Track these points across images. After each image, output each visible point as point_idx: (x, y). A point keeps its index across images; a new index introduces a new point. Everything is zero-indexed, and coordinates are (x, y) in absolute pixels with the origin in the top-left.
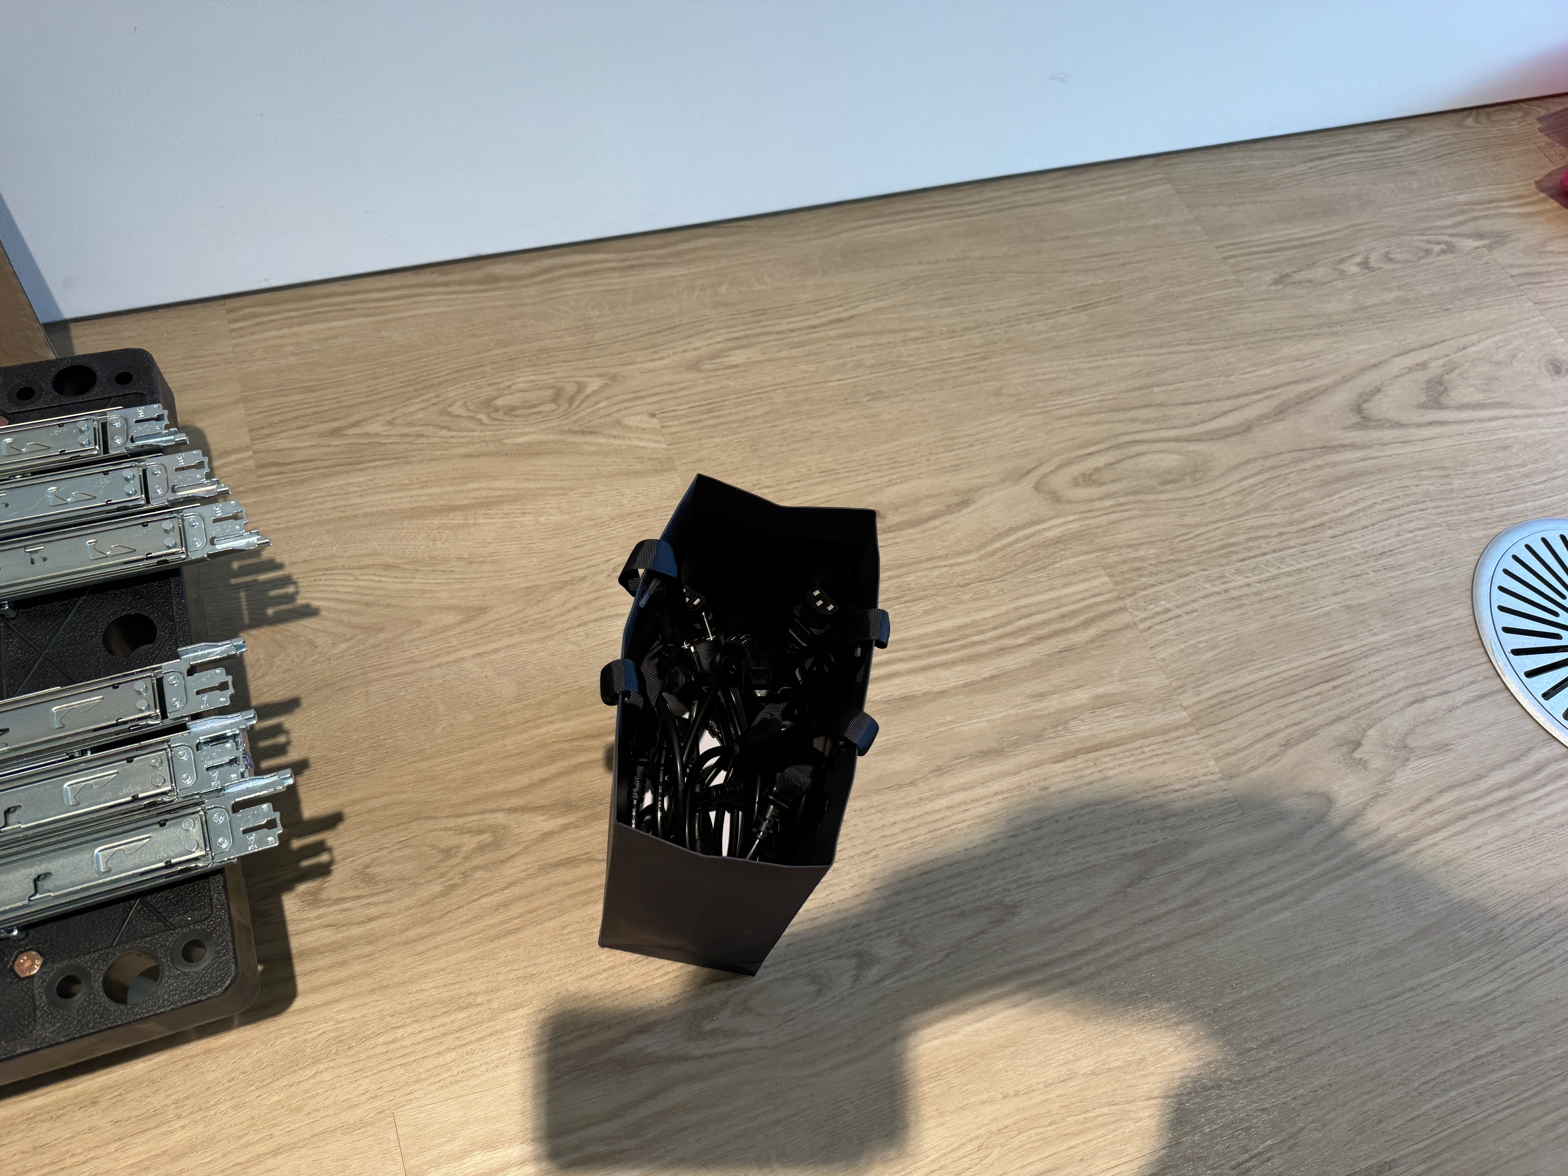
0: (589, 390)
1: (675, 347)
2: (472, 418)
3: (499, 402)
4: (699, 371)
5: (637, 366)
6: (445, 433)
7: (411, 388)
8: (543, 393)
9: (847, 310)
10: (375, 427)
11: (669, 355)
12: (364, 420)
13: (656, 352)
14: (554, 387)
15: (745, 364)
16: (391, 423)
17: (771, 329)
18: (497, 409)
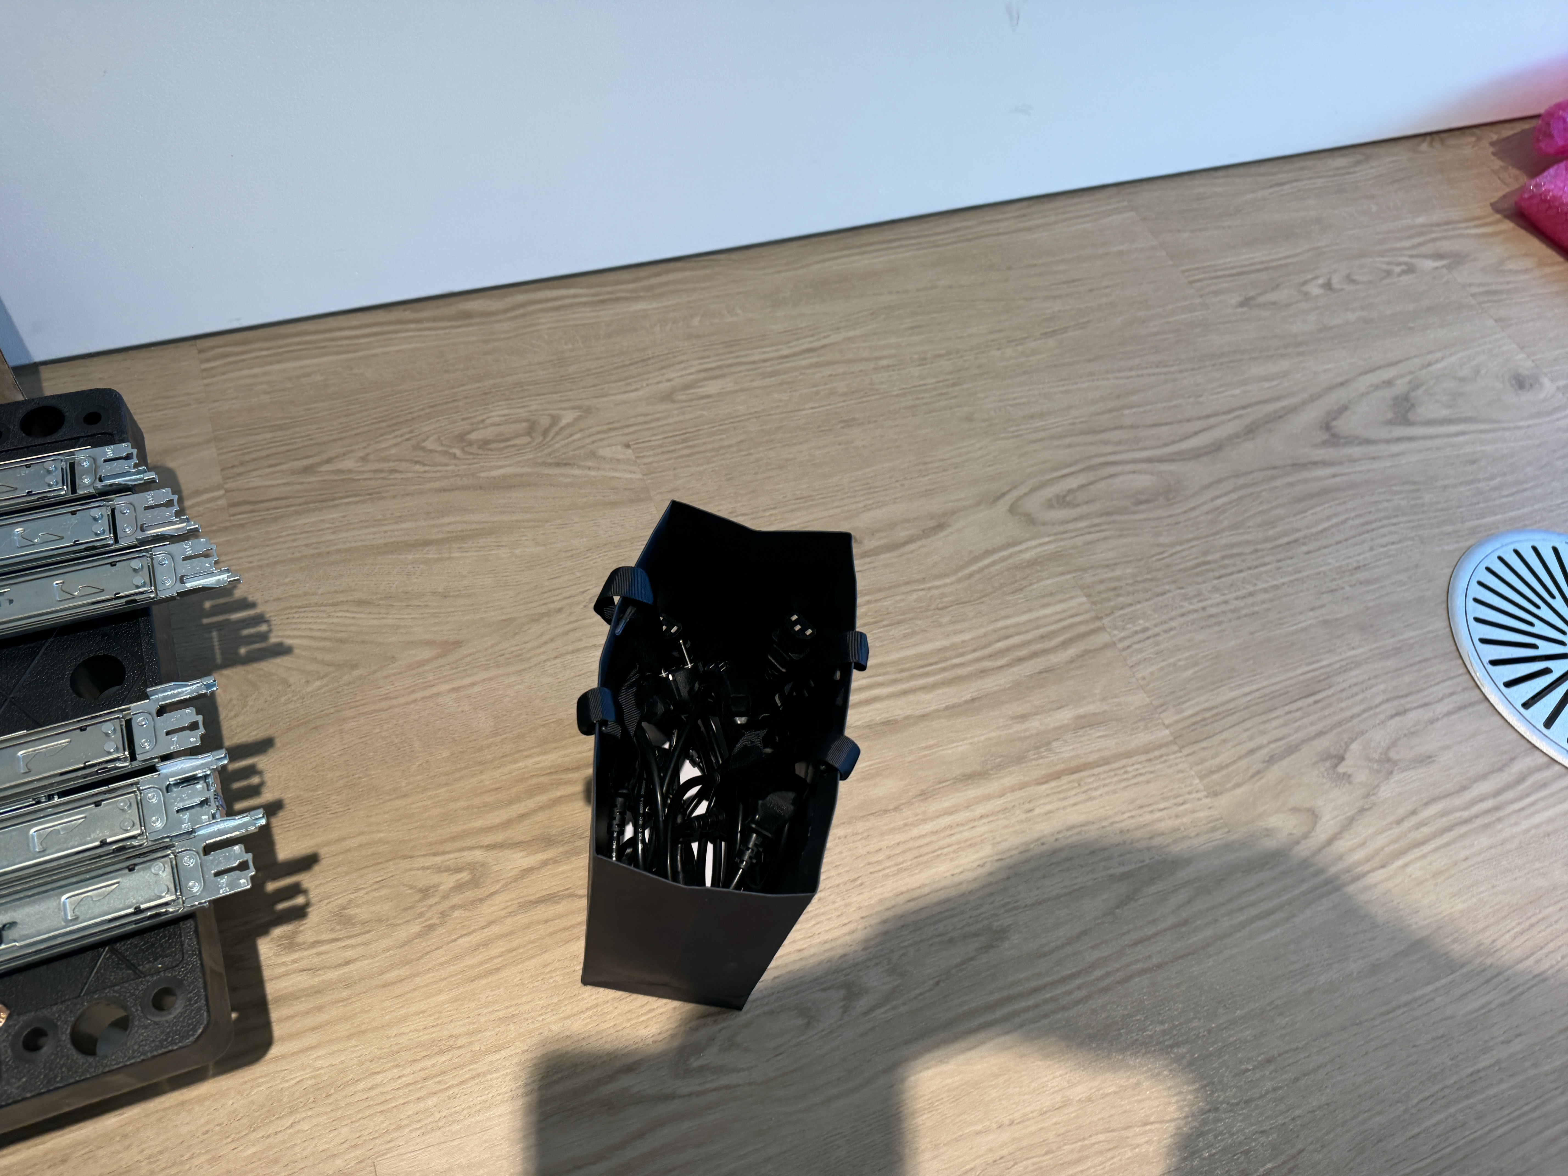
0: (564, 422)
1: (648, 379)
2: (445, 453)
3: (473, 436)
4: (673, 401)
5: (612, 398)
6: (418, 467)
7: (384, 424)
8: (517, 426)
9: (819, 340)
10: (348, 464)
11: (642, 387)
12: (337, 457)
13: (629, 384)
14: (527, 421)
15: (719, 394)
16: (364, 459)
17: (744, 360)
18: (470, 444)
